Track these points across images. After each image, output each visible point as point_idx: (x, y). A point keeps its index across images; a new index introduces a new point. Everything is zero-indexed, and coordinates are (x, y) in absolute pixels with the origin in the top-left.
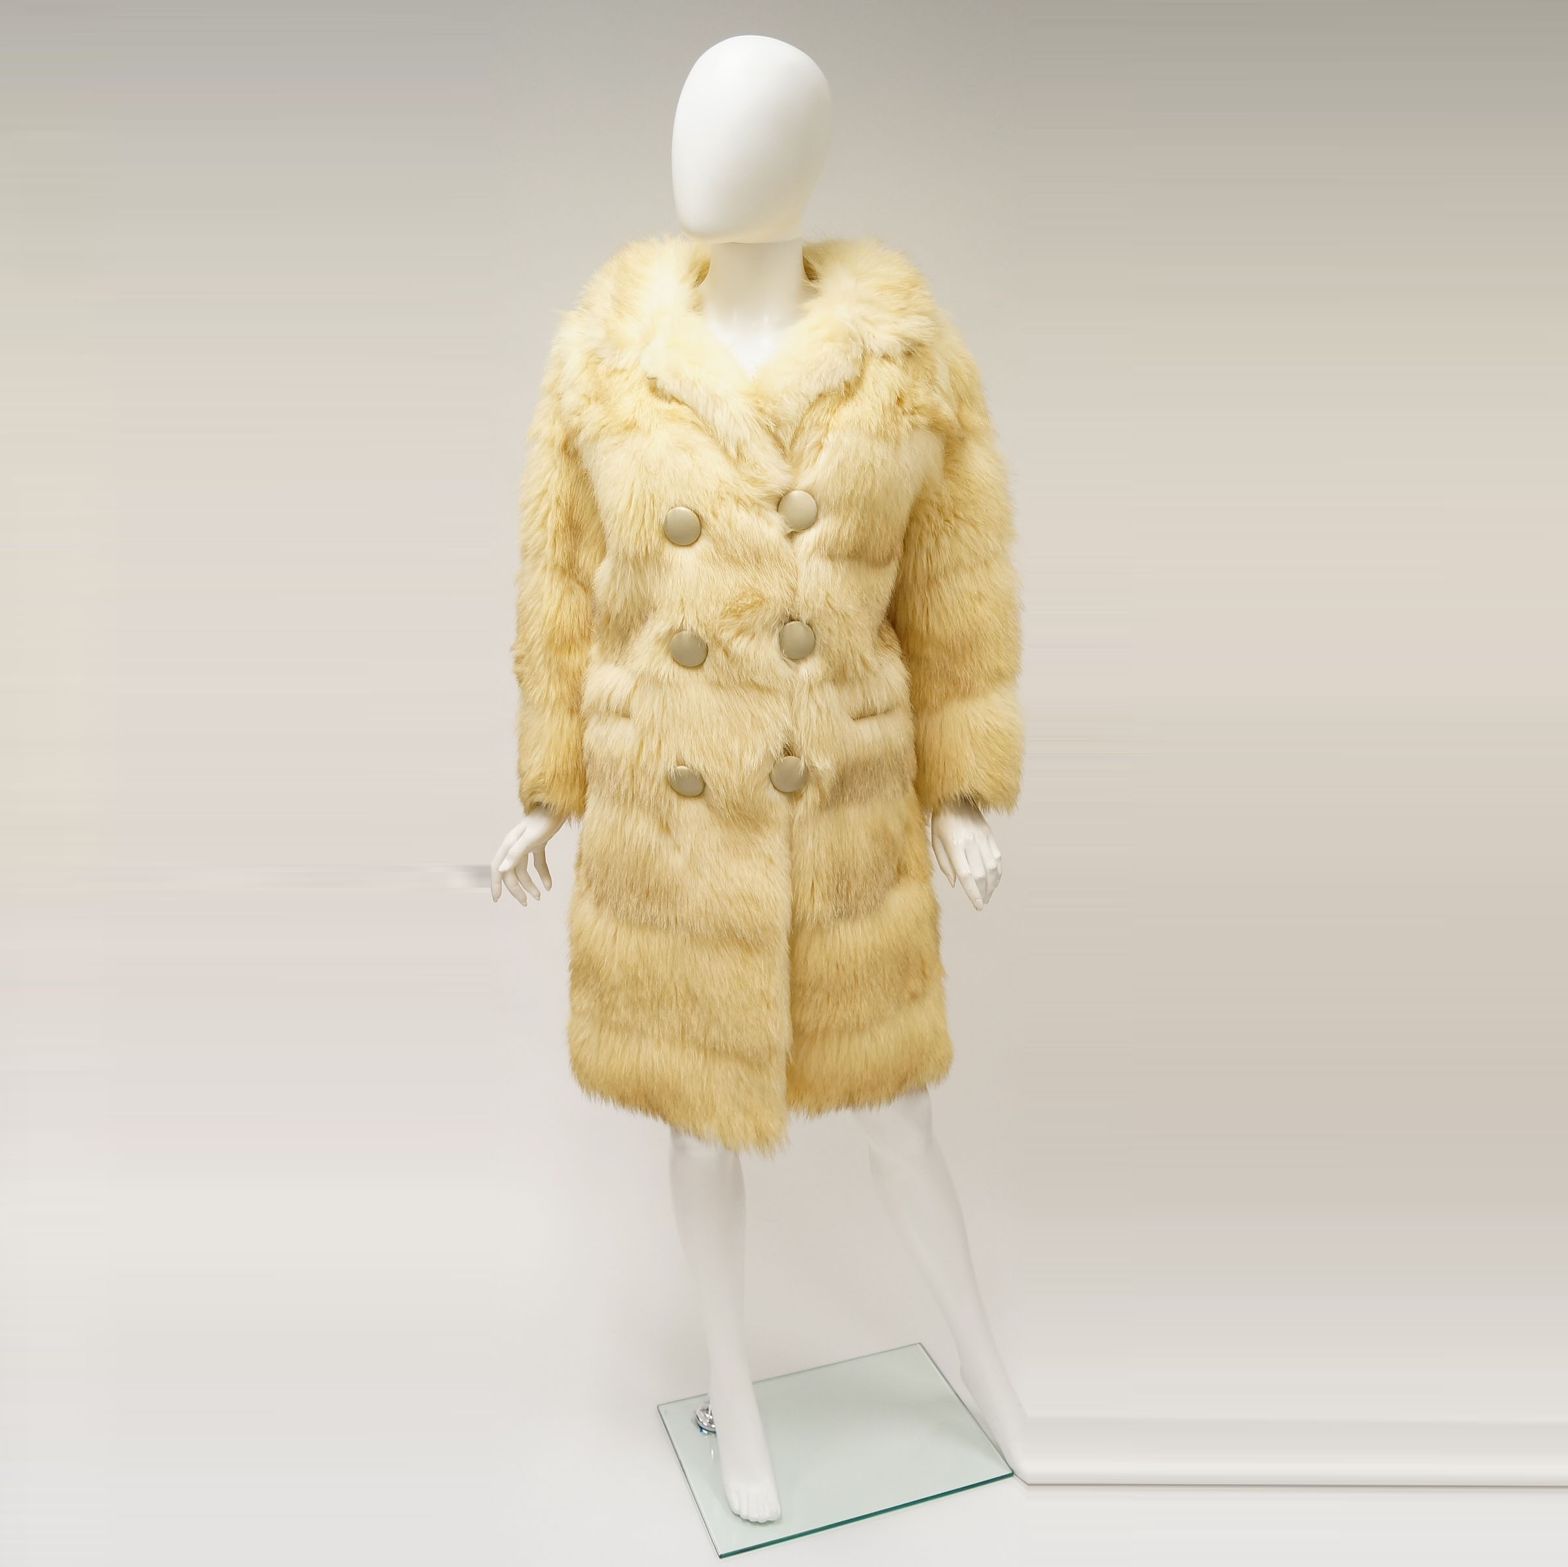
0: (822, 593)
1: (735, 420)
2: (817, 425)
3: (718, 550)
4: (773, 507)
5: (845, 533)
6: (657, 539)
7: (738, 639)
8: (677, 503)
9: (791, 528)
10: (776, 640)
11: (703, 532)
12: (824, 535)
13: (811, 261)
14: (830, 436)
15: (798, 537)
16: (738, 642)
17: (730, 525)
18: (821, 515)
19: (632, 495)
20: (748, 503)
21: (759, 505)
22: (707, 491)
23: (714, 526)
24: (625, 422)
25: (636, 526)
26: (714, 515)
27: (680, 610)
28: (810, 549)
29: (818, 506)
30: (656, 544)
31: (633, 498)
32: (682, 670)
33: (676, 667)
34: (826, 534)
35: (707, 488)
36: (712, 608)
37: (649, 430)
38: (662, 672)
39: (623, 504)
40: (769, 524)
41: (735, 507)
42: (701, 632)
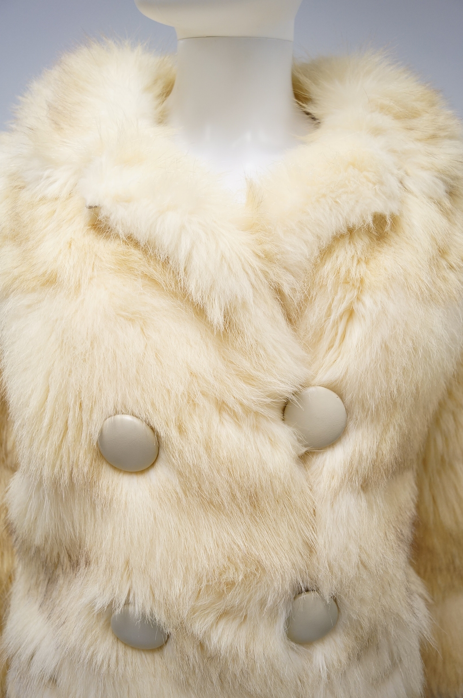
0: (354, 549)
1: (229, 268)
2: (346, 282)
3: (186, 489)
4: (276, 414)
5: (386, 448)
6: (88, 462)
7: (219, 626)
8: (119, 408)
9: (306, 446)
10: (282, 627)
11: (162, 455)
12: (357, 455)
13: (303, 79)
14: (367, 299)
15: (314, 459)
16: (220, 630)
17: (208, 448)
18: (351, 424)
19: (48, 391)
20: (238, 409)
21: (256, 413)
22: (168, 391)
23: (181, 452)
24: (44, 274)
25: (55, 438)
26: (181, 429)
27: (125, 577)
28: (335, 483)
29: (348, 411)
30: (86, 470)
31: (49, 398)
32: (129, 652)
33: (121, 647)
34: (361, 454)
35: (169, 388)
36: (178, 583)
37: (78, 286)
38: (99, 658)
39: (34, 403)
40: (273, 443)
41: (216, 418)
42: (161, 617)
